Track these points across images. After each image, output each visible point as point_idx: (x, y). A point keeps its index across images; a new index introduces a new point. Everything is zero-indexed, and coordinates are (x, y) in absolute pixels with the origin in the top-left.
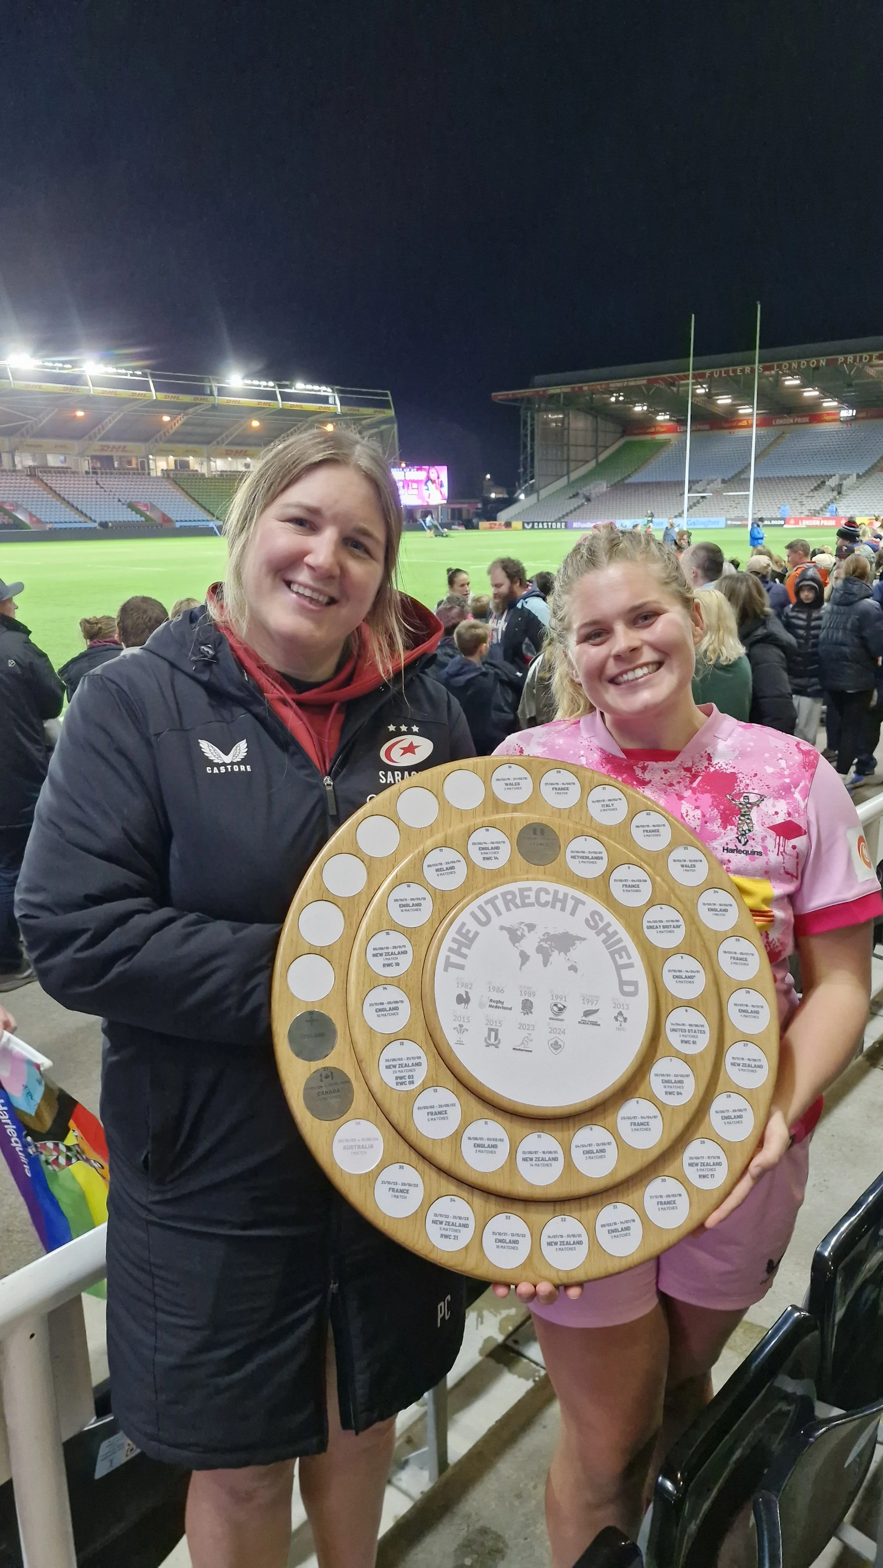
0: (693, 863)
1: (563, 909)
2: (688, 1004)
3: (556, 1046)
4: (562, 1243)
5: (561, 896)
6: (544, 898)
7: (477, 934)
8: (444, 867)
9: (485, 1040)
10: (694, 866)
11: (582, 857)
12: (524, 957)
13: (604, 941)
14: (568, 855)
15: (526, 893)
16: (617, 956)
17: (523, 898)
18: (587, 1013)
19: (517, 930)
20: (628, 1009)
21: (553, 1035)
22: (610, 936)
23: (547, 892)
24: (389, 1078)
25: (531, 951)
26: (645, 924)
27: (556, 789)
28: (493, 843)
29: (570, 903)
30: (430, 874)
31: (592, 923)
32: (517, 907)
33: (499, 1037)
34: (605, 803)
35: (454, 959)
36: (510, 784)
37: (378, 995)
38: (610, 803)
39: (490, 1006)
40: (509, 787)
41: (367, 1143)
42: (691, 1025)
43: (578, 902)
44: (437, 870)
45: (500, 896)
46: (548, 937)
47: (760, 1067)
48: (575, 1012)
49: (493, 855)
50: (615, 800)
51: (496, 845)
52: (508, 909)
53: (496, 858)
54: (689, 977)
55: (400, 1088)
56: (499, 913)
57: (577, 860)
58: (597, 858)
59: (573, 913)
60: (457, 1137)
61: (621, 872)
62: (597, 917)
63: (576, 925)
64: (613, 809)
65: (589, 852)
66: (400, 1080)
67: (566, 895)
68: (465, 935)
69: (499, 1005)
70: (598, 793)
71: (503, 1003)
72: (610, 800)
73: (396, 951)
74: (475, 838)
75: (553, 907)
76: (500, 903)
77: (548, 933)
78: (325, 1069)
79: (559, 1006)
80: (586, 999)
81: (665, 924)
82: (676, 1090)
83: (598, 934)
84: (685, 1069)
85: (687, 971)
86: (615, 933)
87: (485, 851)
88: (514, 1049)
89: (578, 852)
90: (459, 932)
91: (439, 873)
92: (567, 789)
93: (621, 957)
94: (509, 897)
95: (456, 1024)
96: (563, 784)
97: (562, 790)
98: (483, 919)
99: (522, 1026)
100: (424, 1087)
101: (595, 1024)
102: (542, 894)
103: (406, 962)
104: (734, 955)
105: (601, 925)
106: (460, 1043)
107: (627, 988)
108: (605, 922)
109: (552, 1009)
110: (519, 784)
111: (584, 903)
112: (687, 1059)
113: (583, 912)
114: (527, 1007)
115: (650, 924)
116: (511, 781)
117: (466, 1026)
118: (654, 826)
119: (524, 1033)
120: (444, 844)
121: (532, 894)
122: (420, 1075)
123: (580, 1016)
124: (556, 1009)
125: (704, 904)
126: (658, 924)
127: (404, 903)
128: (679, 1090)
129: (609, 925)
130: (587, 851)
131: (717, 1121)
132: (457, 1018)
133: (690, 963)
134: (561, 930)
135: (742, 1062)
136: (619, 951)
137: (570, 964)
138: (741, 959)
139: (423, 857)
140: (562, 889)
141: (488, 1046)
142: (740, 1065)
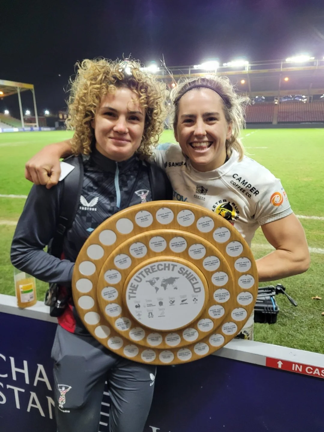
0: (224, 233)
1: (169, 269)
2: (221, 288)
4: (184, 354)
5: (167, 265)
6: (160, 267)
7: (138, 286)
8: (122, 261)
9: (148, 316)
10: (225, 234)
11: (176, 245)
12: (157, 289)
13: (186, 277)
14: (170, 245)
15: (153, 268)
16: (192, 281)
17: (153, 269)
18: (183, 301)
19: (152, 281)
20: (198, 296)
22: (188, 275)
23: (161, 265)
24: (120, 328)
25: (159, 286)
26: (204, 264)
27: (163, 216)
28: (139, 248)
29: (171, 267)
30: (117, 265)
31: (181, 272)
32: (151, 273)
33: (153, 314)
34: (185, 217)
35: (132, 295)
36: (143, 219)
37: (109, 306)
38: (187, 217)
39: (148, 306)
40: (143, 220)
42: (223, 294)
43: (174, 266)
44: (120, 262)
45: (143, 271)
46: (165, 280)
47: (250, 298)
48: (178, 302)
49: (140, 252)
50: (189, 215)
51: (141, 248)
52: (148, 274)
53: (142, 253)
54: (222, 278)
56: (144, 277)
57: (174, 247)
58: (182, 244)
59: (173, 270)
61: (193, 247)
62: (182, 269)
63: (174, 274)
64: (189, 219)
65: (179, 242)
66: (123, 328)
67: (169, 265)
68: (134, 287)
69: (151, 305)
70: (181, 214)
71: (152, 304)
72: (187, 216)
73: (112, 292)
74: (132, 247)
75: (165, 269)
76: (144, 273)
77: (164, 279)
79: (173, 301)
80: (182, 297)
81: (212, 262)
83: (183, 275)
84: (221, 307)
85: (221, 277)
86: (190, 273)
87: (137, 251)
88: (159, 317)
89: (174, 243)
90: (131, 286)
91: (121, 263)
92: (168, 215)
93: (193, 281)
94: (147, 270)
95: (137, 314)
96: (166, 213)
97: (165, 216)
98: (139, 280)
99: (160, 310)
100: (131, 328)
101: (186, 304)
103: (116, 295)
104: (241, 264)
105: (184, 272)
106: (140, 319)
107: (196, 290)
108: (186, 270)
109: (170, 302)
110: (147, 218)
111: (176, 266)
112: (221, 304)
113: (177, 269)
114: (161, 304)
115: (206, 264)
117: (140, 314)
118: (206, 222)
120: (121, 252)
121: (156, 267)
122: (129, 325)
123: (180, 302)
124: (171, 302)
125: (229, 248)
126: (209, 263)
127: (110, 276)
128: (219, 313)
129: (187, 271)
130: (178, 242)
131: (233, 317)
132: (137, 312)
133: (222, 274)
134: (169, 277)
135: (243, 298)
136: (192, 279)
137: (174, 287)
138: (244, 265)
139: (113, 258)
140: (167, 263)
141: (149, 317)
142: (242, 299)
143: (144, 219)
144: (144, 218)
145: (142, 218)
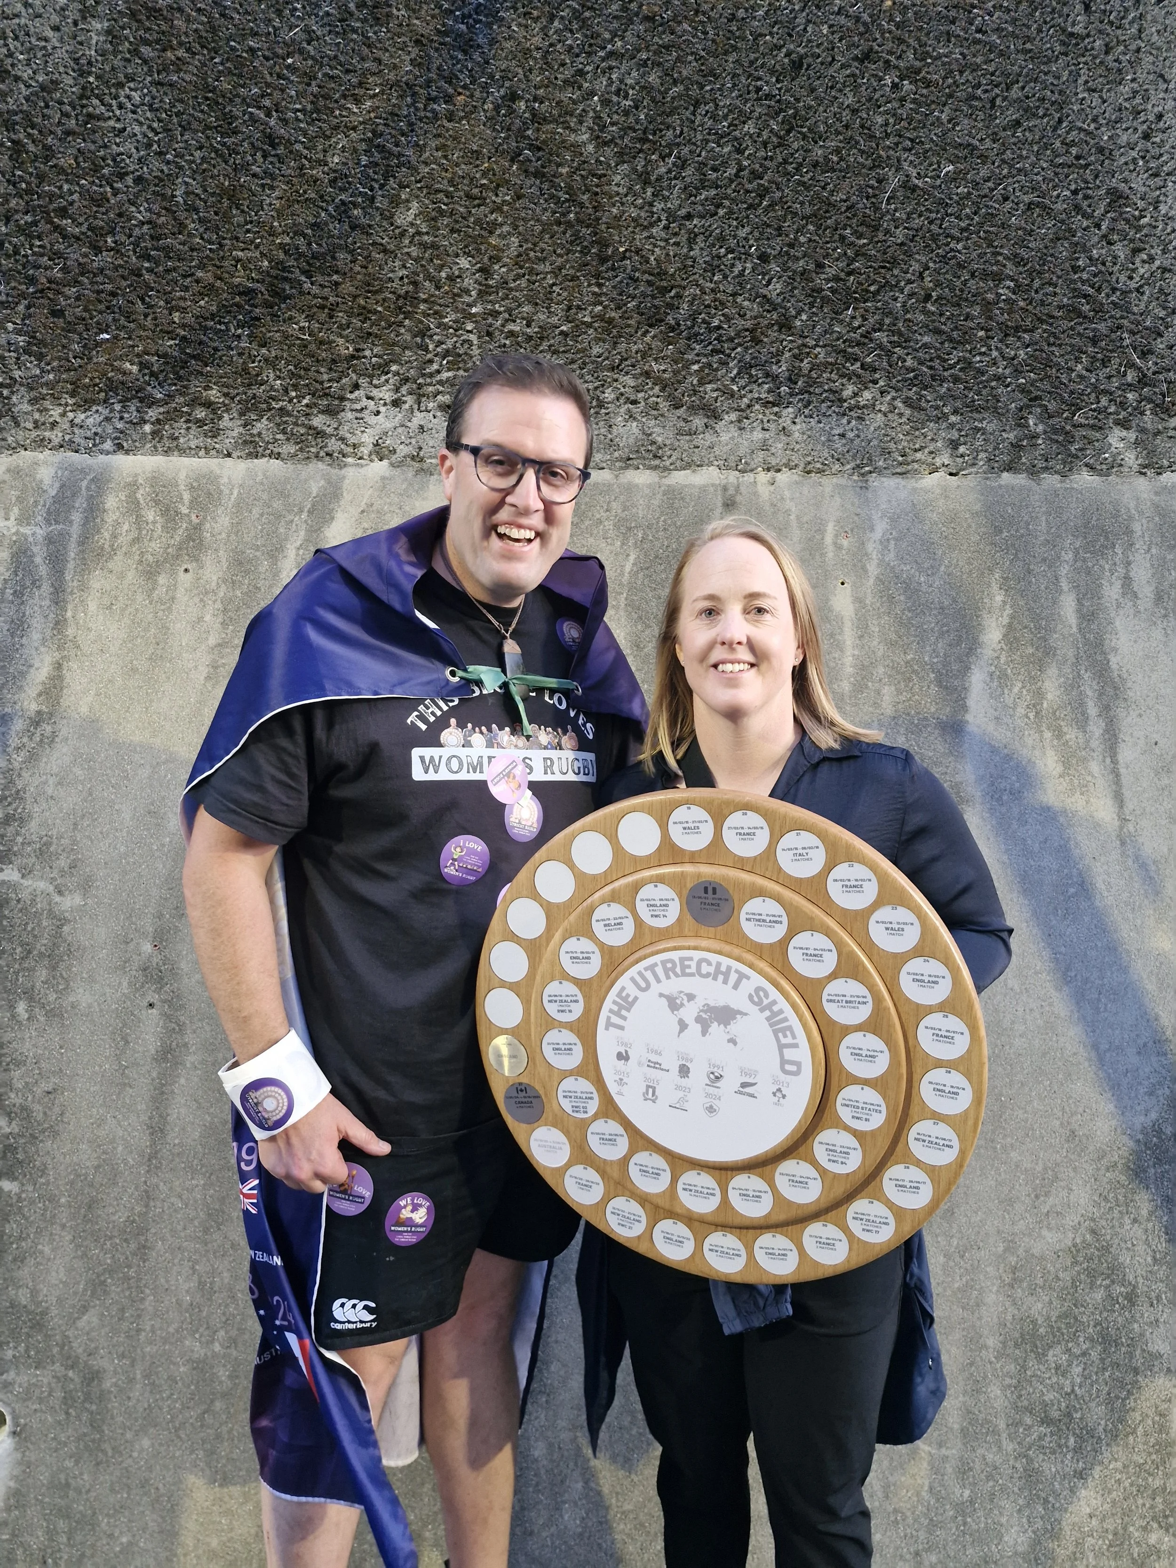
0: (901, 926)
1: (725, 982)
2: (866, 1082)
3: (711, 1109)
4: (722, 1252)
5: (723, 969)
6: (705, 969)
7: (636, 999)
8: (613, 922)
9: (644, 1095)
10: (903, 930)
11: (759, 920)
12: (683, 1026)
13: (768, 1019)
14: (743, 916)
15: (686, 963)
16: (780, 1035)
17: (684, 967)
18: (744, 1085)
19: (676, 998)
20: (787, 1086)
21: (708, 1100)
22: (775, 1014)
23: (709, 964)
24: (567, 1105)
25: (690, 1020)
26: (825, 997)
27: (741, 834)
28: (661, 900)
29: (733, 977)
30: (598, 929)
31: (756, 999)
32: (677, 975)
33: (657, 1093)
34: (798, 852)
35: (615, 1020)
37: (553, 1036)
38: (804, 852)
39: (649, 1066)
40: (688, 831)
41: (557, 1146)
42: (866, 1103)
43: (742, 976)
44: (605, 925)
45: (659, 964)
46: (708, 1009)
47: (950, 1147)
48: (731, 1082)
49: (662, 913)
50: (811, 848)
51: (665, 902)
52: (668, 977)
53: (665, 916)
54: (872, 1056)
55: (575, 1115)
56: (659, 981)
57: (752, 923)
58: (775, 922)
59: (736, 987)
60: (625, 1161)
61: (803, 939)
62: (761, 994)
63: (738, 999)
64: (807, 859)
65: (767, 915)
66: (576, 1109)
67: (729, 968)
68: (625, 999)
69: (657, 1066)
70: (790, 840)
71: (660, 1065)
72: (804, 848)
73: (569, 999)
74: (642, 894)
75: (715, 978)
76: (659, 970)
77: (708, 1005)
78: (520, 1084)
79: (717, 1075)
80: (743, 1072)
81: (848, 999)
82: (840, 1160)
83: (762, 1010)
84: (853, 1142)
85: (868, 1050)
86: (781, 1012)
87: (653, 908)
88: (671, 1106)
89: (753, 914)
90: (619, 995)
91: (607, 928)
92: (754, 834)
93: (785, 1036)
94: (669, 965)
95: (617, 1077)
96: (750, 828)
97: (747, 835)
98: (643, 985)
99: (678, 1087)
100: (595, 1117)
101: (752, 1096)
102: (704, 965)
103: (578, 1010)
104: (937, 1032)
105: (766, 1002)
106: (620, 1093)
107: (788, 1067)
108: (770, 1000)
109: (709, 1077)
110: (698, 828)
111: (748, 978)
112: (855, 1133)
113: (748, 987)
114: (684, 1071)
115: (831, 998)
116: (690, 825)
117: (625, 1080)
118: (858, 880)
119: (681, 1094)
120: (614, 898)
121: (693, 964)
122: (593, 1107)
123: (737, 1087)
124: (712, 1076)
125: (909, 973)
126: (840, 998)
127: (575, 955)
128: (844, 1160)
129: (774, 1002)
130: (764, 913)
131: (888, 1187)
132: (617, 1072)
133: (872, 1042)
134: (721, 1003)
135: (927, 1139)
136: (783, 1030)
137: (729, 1037)
138: (946, 1037)
139: (591, 910)
140: (726, 961)
141: (646, 1099)
142: (924, 1141)
143: (690, 829)
144: (691, 825)
145: (685, 825)
